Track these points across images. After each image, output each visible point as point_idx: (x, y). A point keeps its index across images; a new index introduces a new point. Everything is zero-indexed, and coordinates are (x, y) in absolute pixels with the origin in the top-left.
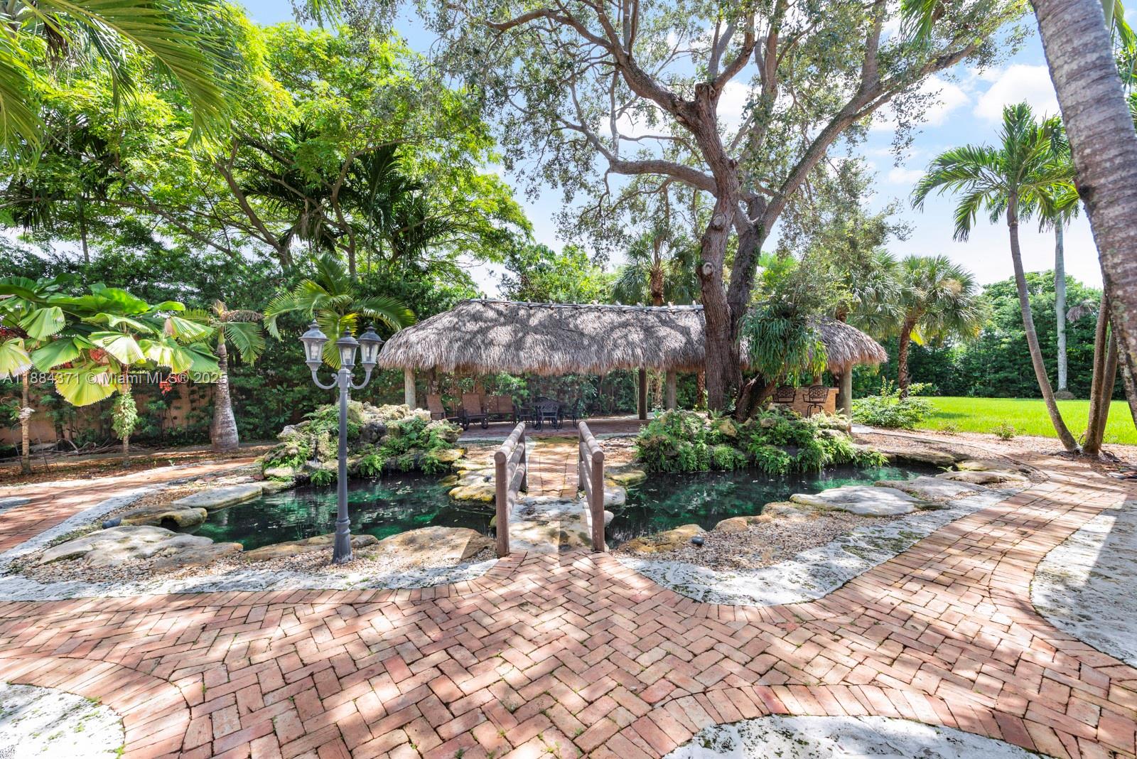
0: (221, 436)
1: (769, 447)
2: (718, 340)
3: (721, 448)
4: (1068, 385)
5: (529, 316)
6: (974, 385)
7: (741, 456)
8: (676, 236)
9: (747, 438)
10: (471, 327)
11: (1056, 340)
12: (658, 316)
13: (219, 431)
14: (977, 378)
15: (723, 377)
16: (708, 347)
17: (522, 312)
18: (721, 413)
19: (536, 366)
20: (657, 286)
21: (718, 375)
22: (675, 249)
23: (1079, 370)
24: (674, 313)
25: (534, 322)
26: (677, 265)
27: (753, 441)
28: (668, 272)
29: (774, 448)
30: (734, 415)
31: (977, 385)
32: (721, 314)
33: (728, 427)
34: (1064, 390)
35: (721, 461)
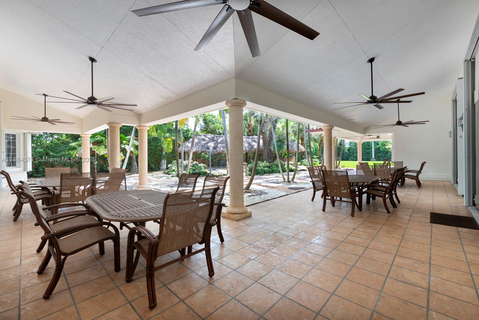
0: (135, 169)
1: (276, 168)
2: (266, 146)
3: (266, 168)
4: (375, 157)
5: (218, 139)
6: (351, 157)
7: (270, 170)
8: (256, 115)
9: (272, 166)
10: (203, 142)
11: (372, 145)
12: (251, 139)
13: (134, 168)
14: (352, 155)
15: (268, 154)
16: (264, 147)
17: (215, 138)
18: (266, 161)
19: (221, 151)
20: (250, 128)
21: (266, 154)
22: (255, 118)
23: (378, 153)
24: (256, 138)
25: (219, 141)
26: (256, 123)
27: (273, 167)
28: (253, 124)
29: (277, 168)
30: (270, 162)
31: (352, 157)
32: (267, 140)
33: (268, 164)
34: (374, 158)
35: (266, 171)
